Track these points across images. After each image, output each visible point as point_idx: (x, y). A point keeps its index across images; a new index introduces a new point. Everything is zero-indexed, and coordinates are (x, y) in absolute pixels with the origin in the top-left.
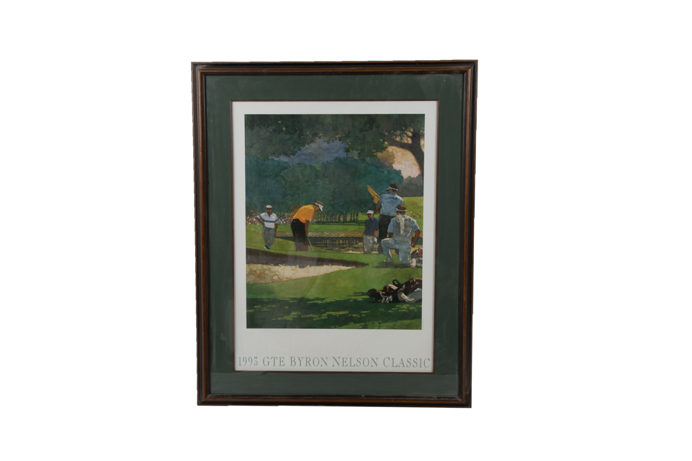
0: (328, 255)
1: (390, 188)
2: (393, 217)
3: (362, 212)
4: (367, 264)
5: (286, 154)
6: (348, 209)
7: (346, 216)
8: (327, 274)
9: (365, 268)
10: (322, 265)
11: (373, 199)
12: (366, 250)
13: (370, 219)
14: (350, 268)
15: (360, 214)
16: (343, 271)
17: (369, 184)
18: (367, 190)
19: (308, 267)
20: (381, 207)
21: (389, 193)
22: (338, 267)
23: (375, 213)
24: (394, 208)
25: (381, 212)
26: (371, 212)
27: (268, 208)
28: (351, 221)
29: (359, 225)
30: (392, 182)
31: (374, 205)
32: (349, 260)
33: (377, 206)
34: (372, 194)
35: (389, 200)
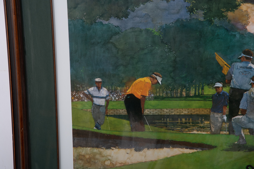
0: (169, 136)
1: (243, 55)
2: (246, 90)
3: (208, 85)
4: (216, 147)
5: (118, 17)
6: (192, 82)
7: (189, 90)
8: (167, 158)
9: (212, 151)
10: (161, 147)
11: (221, 68)
12: (213, 130)
13: (218, 93)
14: (195, 151)
15: (206, 88)
16: (187, 154)
17: (216, 51)
18: (214, 59)
19: (146, 150)
20: (231, 78)
21: (241, 62)
22: (180, 149)
23: (224, 86)
24: (248, 79)
25: (232, 85)
26: (219, 85)
27: (97, 82)
28: (195, 96)
29: (205, 100)
30: (246, 48)
31: (223, 76)
32: (194, 141)
33: (226, 77)
34: (221, 63)
35: (241, 70)
